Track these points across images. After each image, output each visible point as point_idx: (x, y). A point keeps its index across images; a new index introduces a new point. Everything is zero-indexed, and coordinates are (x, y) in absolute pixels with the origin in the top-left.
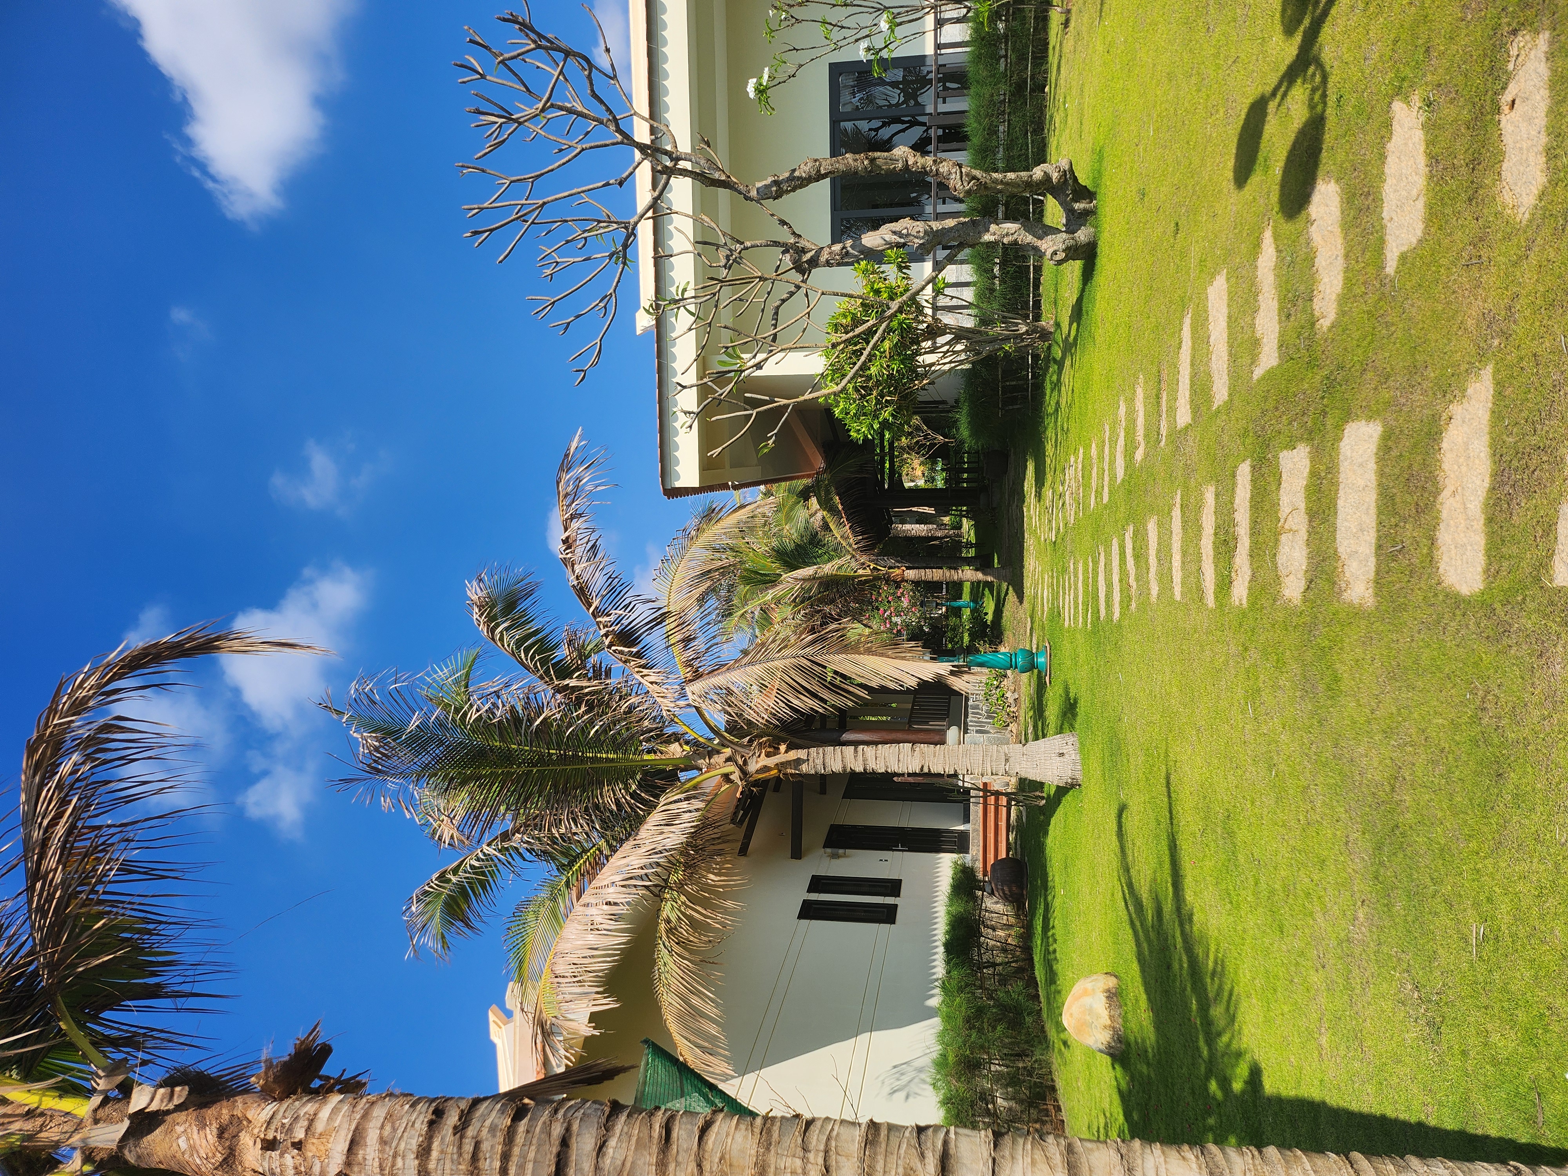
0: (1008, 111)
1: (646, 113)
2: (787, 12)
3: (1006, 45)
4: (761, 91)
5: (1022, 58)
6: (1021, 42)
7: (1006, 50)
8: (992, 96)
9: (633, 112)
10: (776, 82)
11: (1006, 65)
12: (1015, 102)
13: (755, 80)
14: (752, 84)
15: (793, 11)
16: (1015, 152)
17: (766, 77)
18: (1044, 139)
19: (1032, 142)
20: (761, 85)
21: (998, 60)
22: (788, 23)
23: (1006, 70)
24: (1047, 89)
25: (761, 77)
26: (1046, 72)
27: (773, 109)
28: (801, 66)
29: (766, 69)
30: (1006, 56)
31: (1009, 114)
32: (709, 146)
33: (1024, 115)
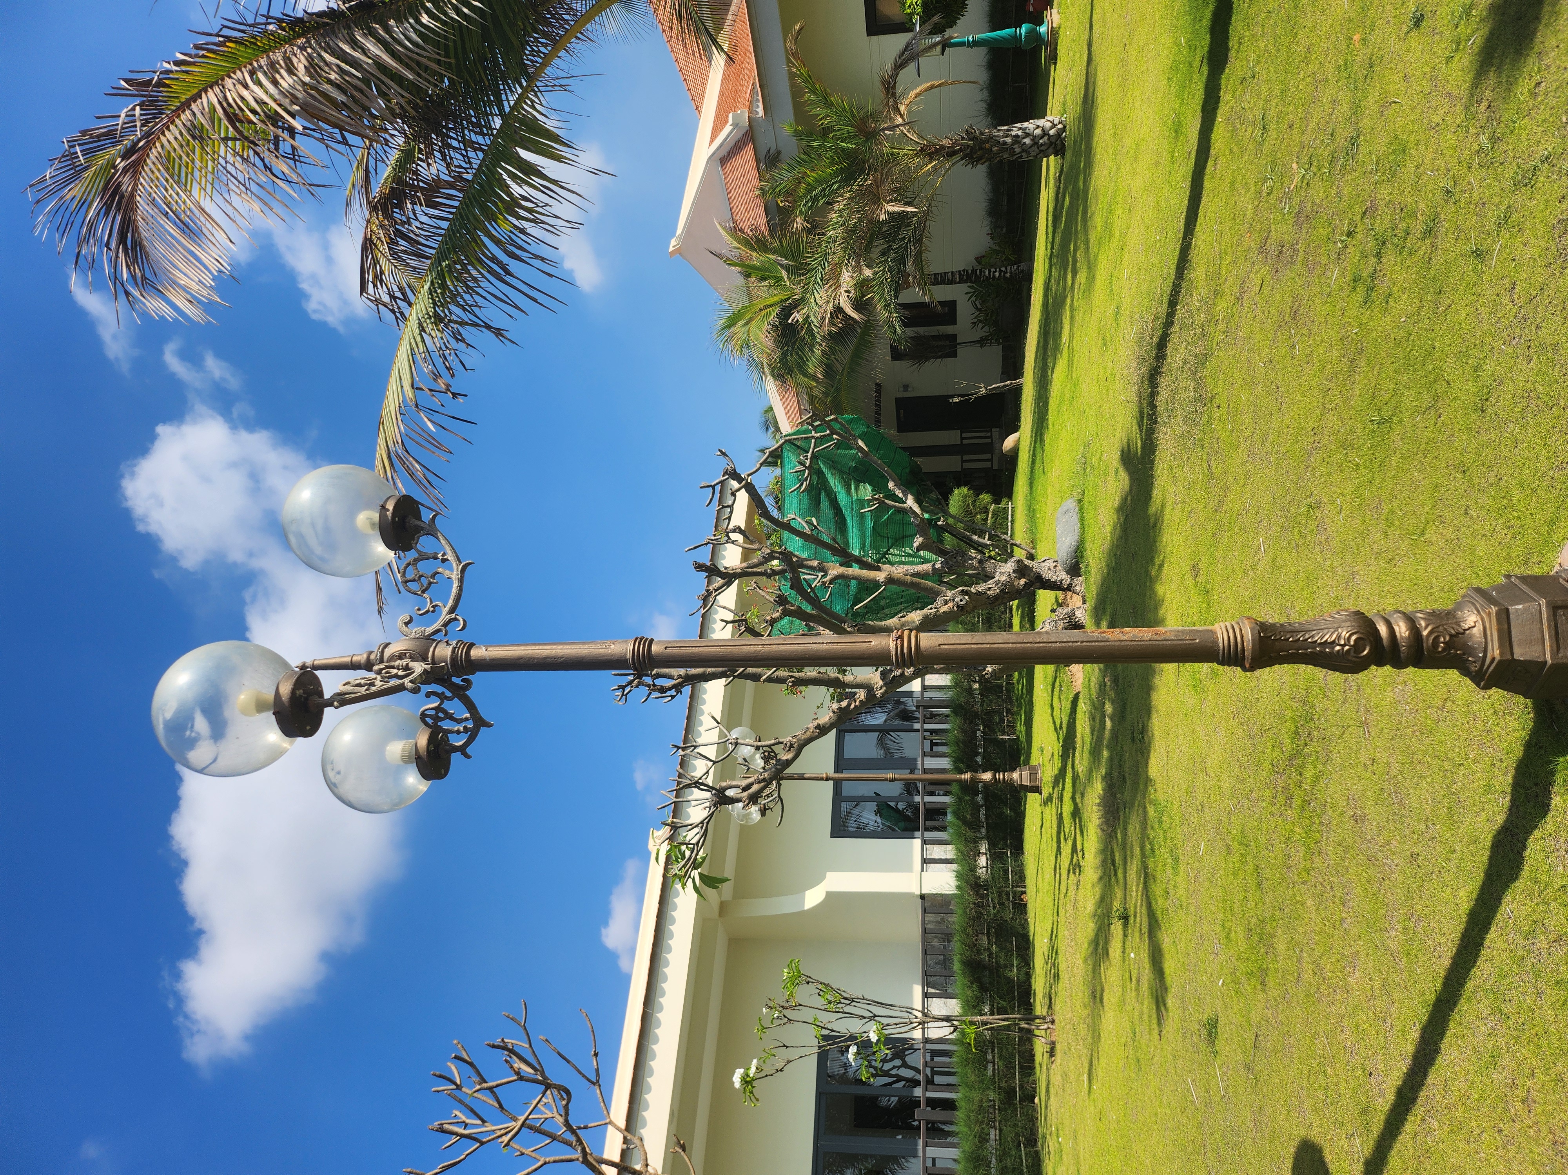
0: (998, 1118)
1: (622, 1124)
2: (780, 1012)
3: (993, 1051)
4: (747, 1081)
5: (1010, 1066)
6: (1007, 1050)
7: (993, 1057)
8: (981, 1101)
9: (608, 1121)
10: (763, 1074)
11: (994, 1069)
12: (1005, 1109)
13: (742, 1071)
14: (739, 1073)
15: (785, 1012)
16: (1009, 1162)
17: (753, 1070)
18: (1037, 1153)
19: (1026, 1154)
20: (748, 1076)
21: (986, 1067)
22: (781, 1022)
23: (994, 1075)
24: (1036, 1100)
25: (748, 1069)
26: (1034, 1082)
27: (757, 1100)
28: (789, 1062)
29: (755, 1061)
30: (993, 1063)
31: (1000, 1122)
32: (684, 1150)
33: (1015, 1125)
